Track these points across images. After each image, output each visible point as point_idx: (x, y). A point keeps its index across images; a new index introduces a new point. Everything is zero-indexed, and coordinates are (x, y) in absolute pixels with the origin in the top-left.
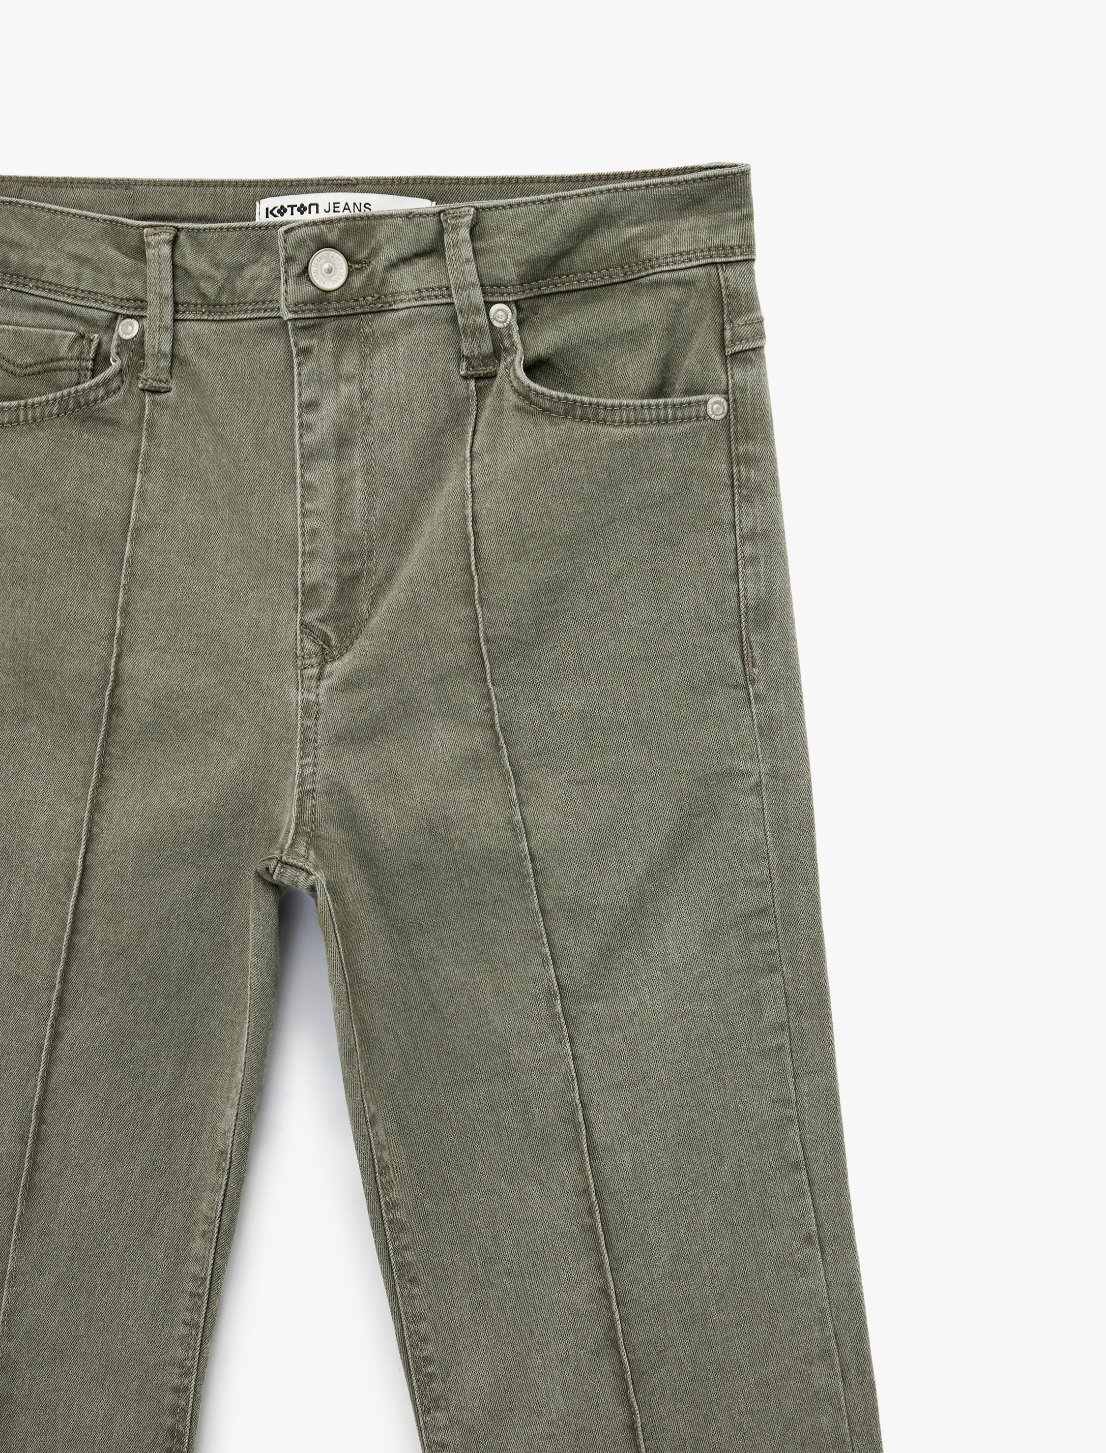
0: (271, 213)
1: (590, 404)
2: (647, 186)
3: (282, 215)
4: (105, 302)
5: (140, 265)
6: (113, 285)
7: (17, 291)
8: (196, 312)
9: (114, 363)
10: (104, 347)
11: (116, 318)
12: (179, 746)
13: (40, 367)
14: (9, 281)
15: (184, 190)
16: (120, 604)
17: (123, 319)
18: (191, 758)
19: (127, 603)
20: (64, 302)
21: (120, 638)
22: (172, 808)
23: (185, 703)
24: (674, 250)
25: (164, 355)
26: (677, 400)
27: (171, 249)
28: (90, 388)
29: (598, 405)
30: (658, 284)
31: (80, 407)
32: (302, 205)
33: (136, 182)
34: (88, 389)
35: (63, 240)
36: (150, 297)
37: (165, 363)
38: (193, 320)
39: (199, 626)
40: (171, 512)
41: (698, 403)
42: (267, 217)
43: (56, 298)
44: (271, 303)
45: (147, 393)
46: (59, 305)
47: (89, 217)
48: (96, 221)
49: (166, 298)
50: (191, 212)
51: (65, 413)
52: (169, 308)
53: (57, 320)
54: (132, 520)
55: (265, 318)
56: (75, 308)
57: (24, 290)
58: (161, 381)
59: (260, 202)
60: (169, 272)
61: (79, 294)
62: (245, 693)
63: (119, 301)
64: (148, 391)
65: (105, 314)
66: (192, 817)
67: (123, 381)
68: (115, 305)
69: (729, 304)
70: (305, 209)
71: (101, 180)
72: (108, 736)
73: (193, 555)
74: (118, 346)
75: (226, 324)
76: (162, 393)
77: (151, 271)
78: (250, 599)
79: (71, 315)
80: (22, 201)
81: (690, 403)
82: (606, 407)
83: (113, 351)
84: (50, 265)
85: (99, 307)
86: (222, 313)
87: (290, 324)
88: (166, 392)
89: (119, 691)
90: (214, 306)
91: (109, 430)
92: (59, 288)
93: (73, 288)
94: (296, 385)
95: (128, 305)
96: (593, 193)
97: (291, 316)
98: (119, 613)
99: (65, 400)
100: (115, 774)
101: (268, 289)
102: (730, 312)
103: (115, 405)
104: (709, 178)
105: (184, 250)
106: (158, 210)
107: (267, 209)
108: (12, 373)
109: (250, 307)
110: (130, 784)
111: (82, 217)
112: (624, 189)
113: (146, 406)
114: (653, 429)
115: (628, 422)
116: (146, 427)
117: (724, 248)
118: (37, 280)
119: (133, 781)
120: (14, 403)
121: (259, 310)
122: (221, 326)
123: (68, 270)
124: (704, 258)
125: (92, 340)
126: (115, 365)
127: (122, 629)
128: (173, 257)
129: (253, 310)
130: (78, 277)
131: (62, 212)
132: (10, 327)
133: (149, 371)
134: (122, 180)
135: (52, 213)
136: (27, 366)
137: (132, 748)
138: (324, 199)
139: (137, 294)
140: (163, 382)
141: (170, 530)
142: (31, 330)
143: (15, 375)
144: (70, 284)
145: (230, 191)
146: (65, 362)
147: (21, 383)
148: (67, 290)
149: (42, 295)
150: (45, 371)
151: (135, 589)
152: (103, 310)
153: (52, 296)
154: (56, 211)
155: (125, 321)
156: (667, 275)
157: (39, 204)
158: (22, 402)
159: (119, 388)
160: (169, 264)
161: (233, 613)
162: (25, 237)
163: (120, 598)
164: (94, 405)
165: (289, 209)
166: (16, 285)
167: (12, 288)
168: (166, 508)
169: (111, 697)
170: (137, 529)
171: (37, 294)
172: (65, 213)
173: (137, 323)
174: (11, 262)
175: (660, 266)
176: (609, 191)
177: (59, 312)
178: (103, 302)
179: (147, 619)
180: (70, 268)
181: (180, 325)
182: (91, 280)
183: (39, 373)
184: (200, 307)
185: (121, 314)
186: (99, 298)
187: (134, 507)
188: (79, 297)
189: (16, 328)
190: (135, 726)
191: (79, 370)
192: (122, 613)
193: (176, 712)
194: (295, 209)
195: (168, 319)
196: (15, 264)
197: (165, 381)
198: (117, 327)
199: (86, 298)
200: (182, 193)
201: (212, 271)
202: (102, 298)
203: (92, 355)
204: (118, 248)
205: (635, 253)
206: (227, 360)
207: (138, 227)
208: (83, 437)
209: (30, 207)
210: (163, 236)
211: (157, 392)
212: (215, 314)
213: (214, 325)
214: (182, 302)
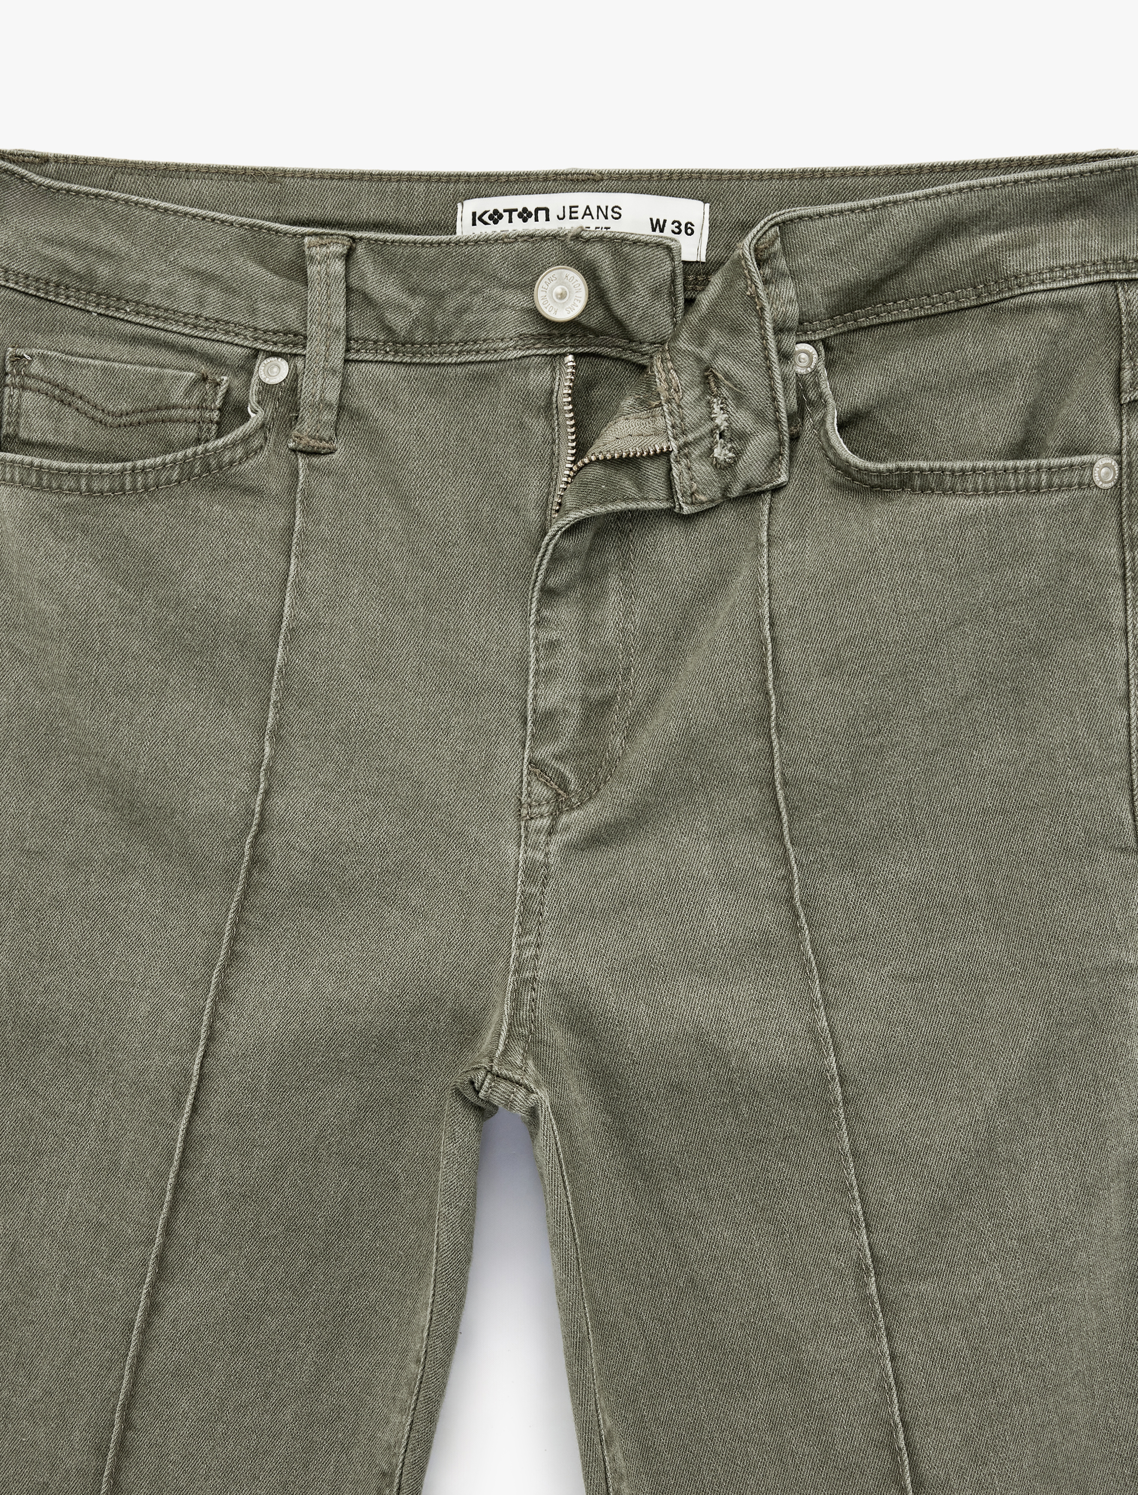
1: (932, 470)
2: (1016, 182)
3: (496, 222)
4: (241, 334)
5: (299, 287)
6: (253, 312)
7: (107, 316)
8: (377, 350)
9: (255, 415)
10: (237, 393)
11: (255, 357)
12: (342, 914)
13: (140, 416)
14: (94, 302)
15: (354, 186)
16: (269, 726)
17: (266, 358)
19: (279, 725)
20: (179, 333)
21: (270, 769)
22: (328, 997)
24: (1053, 263)
25: (329, 406)
26: (1055, 462)
27: (345, 267)
28: (225, 446)
29: (943, 470)
30: (1028, 309)
31: (209, 471)
32: (525, 210)
33: (284, 173)
34: (222, 448)
35: (177, 250)
36: (311, 330)
37: (330, 416)
38: (371, 362)
39: (382, 758)
41: (1083, 466)
42: (474, 224)
43: (167, 327)
45: (301, 454)
46: (170, 337)
47: (218, 220)
48: (229, 226)
49: (336, 331)
50: (365, 216)
51: (189, 480)
52: (339, 344)
53: (168, 357)
54: (285, 618)
56: (194, 342)
57: (117, 315)
58: (321, 439)
59: (462, 205)
60: (341, 297)
61: (201, 322)
62: (442, 848)
63: (261, 333)
64: (303, 451)
65: (240, 350)
67: (267, 439)
68: (256, 339)
69: (1130, 335)
70: (530, 215)
71: (232, 169)
72: (244, 898)
73: (371, 665)
74: (259, 392)
75: (421, 369)
76: (323, 455)
77: (315, 295)
78: (453, 725)
79: (188, 351)
80: (116, 194)
81: (1071, 466)
82: (953, 472)
83: (253, 399)
84: (158, 283)
85: (231, 341)
86: (414, 354)
88: (331, 453)
89: (264, 838)
90: (403, 345)
91: (249, 500)
92: (171, 314)
93: (192, 315)
95: (275, 340)
96: (938, 195)
98: (267, 737)
99: (189, 463)
100: (253, 951)
102: (1130, 347)
103: (257, 469)
104: (1102, 170)
105: (363, 268)
106: (317, 213)
108: (101, 422)
109: (456, 347)
110: (272, 967)
111: (207, 219)
112: (983, 187)
113: (300, 472)
114: (1020, 499)
115: (986, 490)
116: (300, 499)
117: (1125, 261)
118: (138, 303)
119: (275, 963)
120: (118, 466)
121: (468, 353)
122: (413, 372)
123: (185, 290)
124: (1097, 273)
125: (218, 384)
126: (256, 418)
127: (273, 758)
128: (347, 277)
129: (460, 353)
130: (201, 301)
131: (176, 212)
132: (97, 362)
133: (306, 426)
134: (264, 170)
135: (161, 212)
136: (122, 414)
137: (277, 915)
138: (557, 202)
139: (290, 325)
140: (325, 440)
141: (337, 634)
142: (128, 367)
143: (106, 425)
144: (187, 310)
145: (420, 188)
146: (179, 411)
147: (115, 437)
148: (184, 317)
149: (144, 323)
150: (149, 422)
151: (291, 707)
152: (236, 345)
153: (158, 324)
154: (166, 210)
155: (269, 360)
156: (1042, 296)
157: (141, 199)
158: (129, 465)
159: (262, 448)
160: (342, 286)
161: (430, 743)
162: (119, 243)
163: (270, 719)
164: (229, 469)
165: (506, 215)
166: (105, 309)
167: (99, 311)
168: (332, 605)
169: (254, 845)
170: (292, 631)
171: (137, 321)
172: (181, 213)
173: (287, 363)
174: (99, 277)
175: (1031, 284)
176: (960, 190)
177: (171, 347)
178: (237, 335)
179: (308, 746)
180: (188, 289)
181: (352, 368)
182: (220, 304)
183: (139, 424)
184: (383, 345)
185: (264, 351)
186: (231, 329)
187: (288, 601)
188: (202, 326)
189: (105, 363)
190: (285, 886)
191: (200, 424)
192: (272, 738)
193: (343, 869)
194: (515, 214)
195: (337, 359)
196: (105, 279)
197: (327, 439)
198: (256, 368)
199: (212, 328)
200: (352, 189)
201: (404, 298)
202: (236, 329)
203: (218, 404)
204: (262, 262)
205: (994, 267)
206: (424, 415)
207: (295, 235)
208: (214, 508)
209: (127, 203)
210: (333, 248)
211: (316, 453)
212: (404, 355)
213: (402, 370)
214: (357, 337)
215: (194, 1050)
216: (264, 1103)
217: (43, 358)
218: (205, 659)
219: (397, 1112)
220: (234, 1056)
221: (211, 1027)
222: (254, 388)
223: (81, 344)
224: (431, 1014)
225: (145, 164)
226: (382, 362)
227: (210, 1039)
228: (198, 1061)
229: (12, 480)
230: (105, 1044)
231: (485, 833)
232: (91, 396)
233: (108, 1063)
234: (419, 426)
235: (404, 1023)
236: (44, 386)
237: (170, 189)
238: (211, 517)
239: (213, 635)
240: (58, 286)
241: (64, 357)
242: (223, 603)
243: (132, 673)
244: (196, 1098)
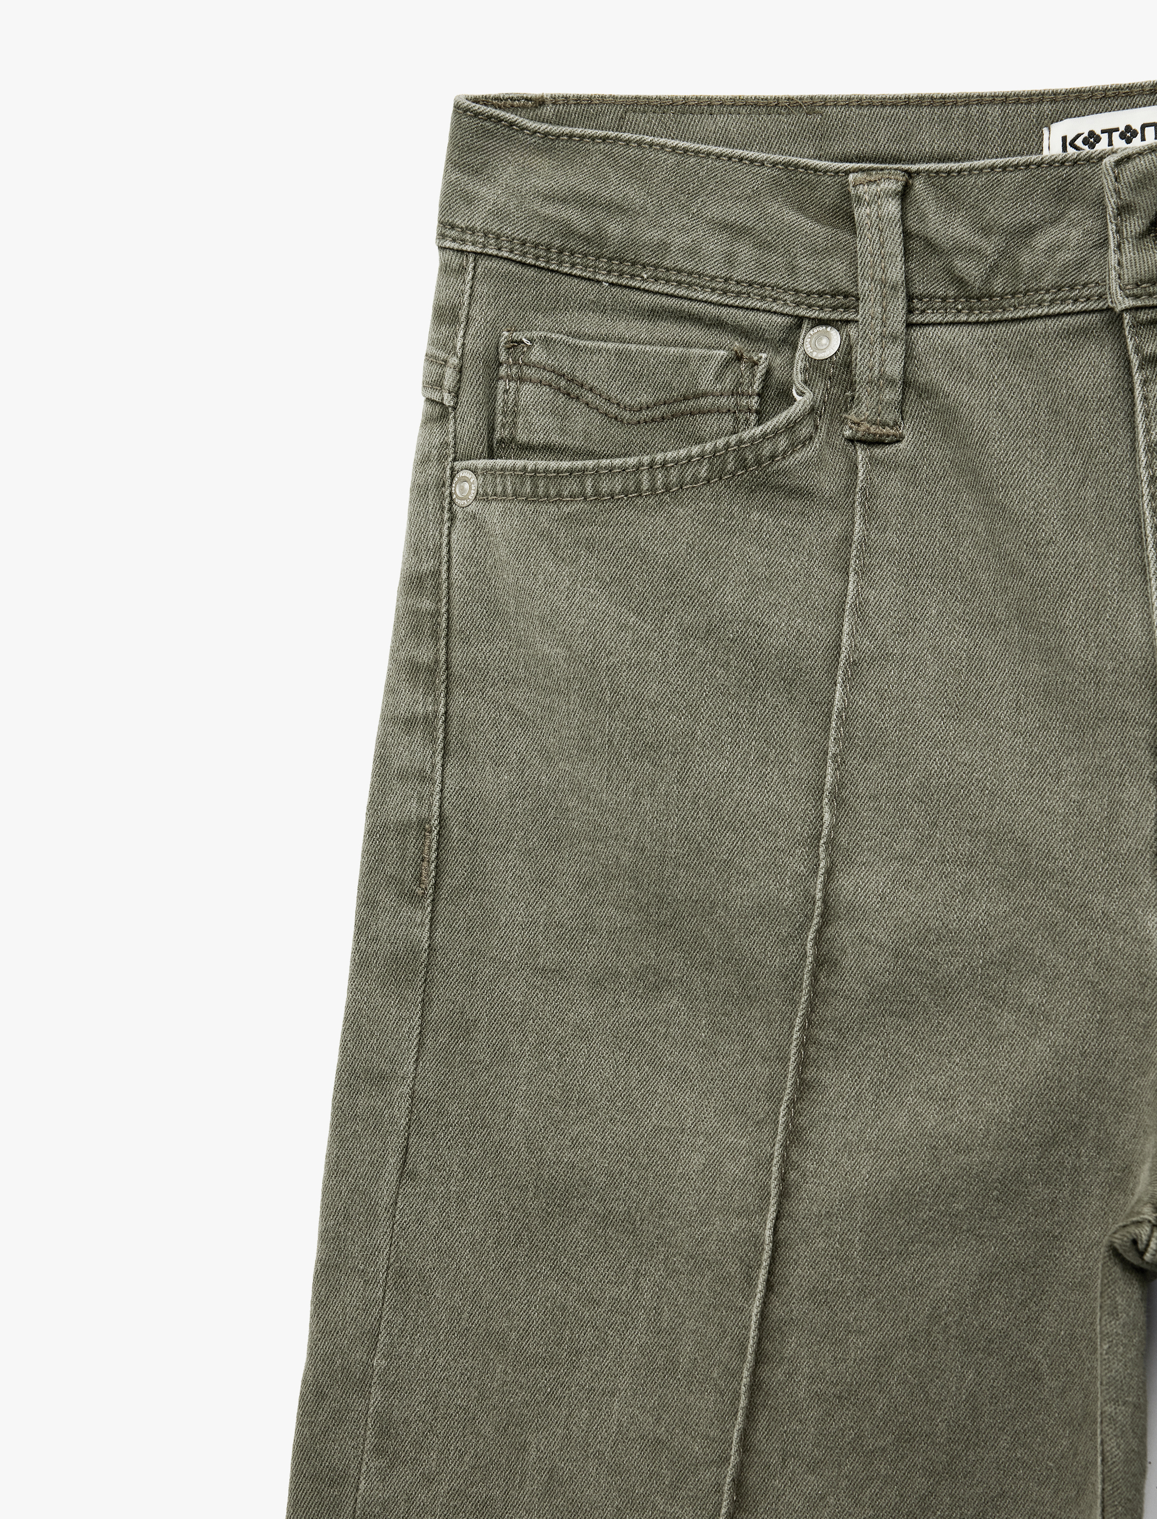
0: (1072, 144)
4: (779, 300)
5: (844, 236)
6: (792, 270)
7: (620, 286)
8: (946, 310)
9: (801, 398)
10: (777, 374)
11: (799, 327)
12: (939, 1023)
13: (664, 409)
14: (605, 270)
15: (911, 113)
16: (827, 786)
17: (812, 327)
18: (961, 1043)
19: (840, 784)
20: (706, 302)
21: (831, 842)
22: (930, 1133)
23: (951, 949)
25: (891, 382)
27: (900, 206)
31: (746, 468)
32: (1129, 127)
33: (825, 102)
34: (761, 438)
35: (701, 199)
36: (864, 286)
37: (893, 395)
38: (940, 324)
39: (974, 818)
40: (911, 634)
42: (1064, 149)
43: (691, 295)
44: (1086, 288)
45: (859, 445)
46: (697, 307)
47: (746, 159)
48: (759, 166)
49: (894, 288)
50: (927, 149)
51: (721, 478)
52: (899, 304)
53: (694, 332)
54: (843, 649)
55: (1075, 313)
56: (724, 311)
57: (632, 283)
58: (884, 425)
59: (1049, 129)
60: (898, 244)
61: (732, 286)
62: (1060, 927)
63: (803, 296)
64: (861, 441)
65: (779, 319)
66: (969, 1149)
67: (816, 427)
68: (798, 305)
70: (1135, 133)
71: (762, 99)
72: (811, 1011)
73: (955, 702)
74: (805, 370)
75: (1001, 328)
76: (886, 444)
77: (866, 243)
78: (1064, 769)
79: (718, 324)
80: (626, 136)
83: (798, 378)
84: (679, 240)
85: (768, 308)
86: (993, 310)
87: (1127, 317)
88: (898, 441)
89: (830, 932)
90: (979, 299)
91: (795, 505)
92: (696, 278)
93: (721, 278)
94: (1139, 417)
95: (821, 303)
97: (1129, 303)
98: (826, 800)
99: (720, 457)
100: (826, 1077)
101: (1081, 265)
103: (806, 464)
105: (923, 207)
106: (868, 147)
107: (1064, 139)
108: (616, 418)
109: (1047, 296)
110: (853, 1094)
111: (733, 160)
113: (860, 467)
116: (860, 500)
118: (656, 267)
119: (857, 1088)
121: (1063, 301)
122: (992, 331)
123: (711, 247)
125: (756, 364)
126: (802, 401)
127: (833, 827)
128: (903, 218)
129: (1052, 302)
130: (730, 259)
131: (697, 153)
132: (610, 345)
133: (864, 409)
134: (800, 99)
135: (680, 154)
136: (641, 408)
137: (855, 1030)
139: (837, 284)
140: (888, 425)
141: (912, 664)
142: (647, 349)
143: (622, 421)
144: (715, 272)
145: (995, 111)
146: (710, 400)
147: (633, 434)
148: (711, 281)
149: (665, 291)
150: (673, 416)
151: (854, 761)
152: (775, 313)
153: (683, 292)
154: (686, 151)
155: (815, 330)
157: (656, 140)
158: (645, 459)
159: (811, 438)
160: (898, 230)
161: (1035, 793)
163: (829, 777)
164: (769, 465)
165: (1105, 136)
166: (618, 276)
167: (611, 280)
168: (903, 628)
169: (817, 942)
170: (853, 664)
171: (657, 290)
172: (703, 153)
173: (838, 333)
174: (610, 237)
177: (697, 319)
178: (775, 300)
179: (878, 810)
180: (714, 245)
181: (917, 333)
182: (753, 263)
183: (663, 418)
184: (954, 302)
185: (809, 318)
186: (767, 293)
187: (846, 629)
188: (733, 292)
189: (621, 346)
190: (862, 991)
191: (735, 412)
192: (833, 801)
193: (934, 963)
194: (1115, 135)
195: (897, 320)
196: (616, 240)
197: (892, 424)
198: (801, 340)
199: (744, 293)
200: (909, 117)
201: (976, 240)
202: (773, 293)
203: (756, 387)
204: (801, 209)
206: (1007, 385)
207: (837, 173)
208: (752, 516)
209: (639, 145)
210: (884, 185)
211: (877, 442)
212: (981, 313)
213: (979, 332)
214: (920, 295)
215: (763, 1210)
216: (858, 1275)
217: (546, 341)
218: (742, 704)
219: (1032, 1279)
220: (816, 1216)
221: (783, 1179)
222: (799, 364)
223: (591, 323)
224: (1069, 1147)
225: (660, 99)
226: (953, 323)
227: (784, 1195)
228: (769, 1224)
229: (504, 493)
230: (651, 1209)
231: (1115, 902)
232: (603, 387)
233: (657, 1232)
234: (1000, 399)
235: (1034, 1161)
236: (547, 375)
237: (691, 127)
238: (748, 528)
239: (753, 672)
240: (561, 252)
241: (571, 340)
242: (766, 630)
243: (649, 728)
244: (770, 1273)
